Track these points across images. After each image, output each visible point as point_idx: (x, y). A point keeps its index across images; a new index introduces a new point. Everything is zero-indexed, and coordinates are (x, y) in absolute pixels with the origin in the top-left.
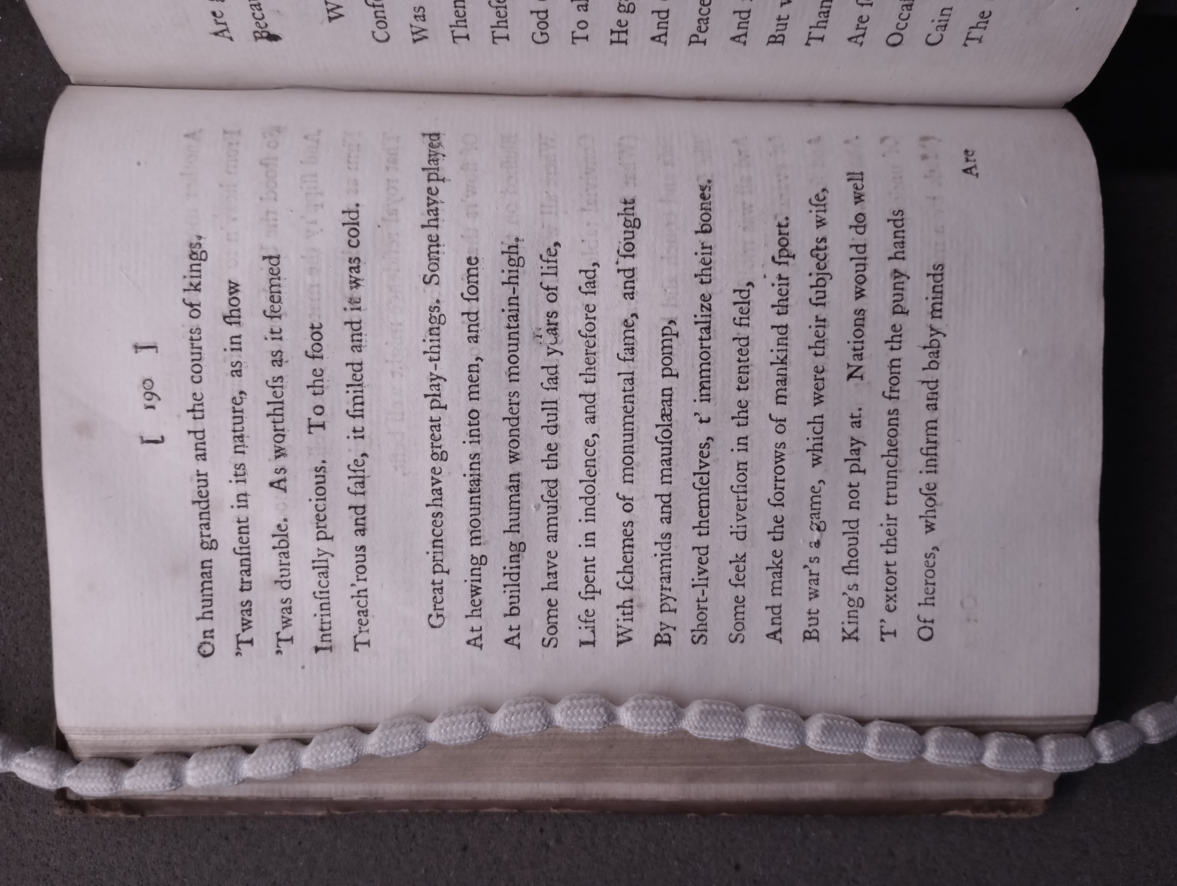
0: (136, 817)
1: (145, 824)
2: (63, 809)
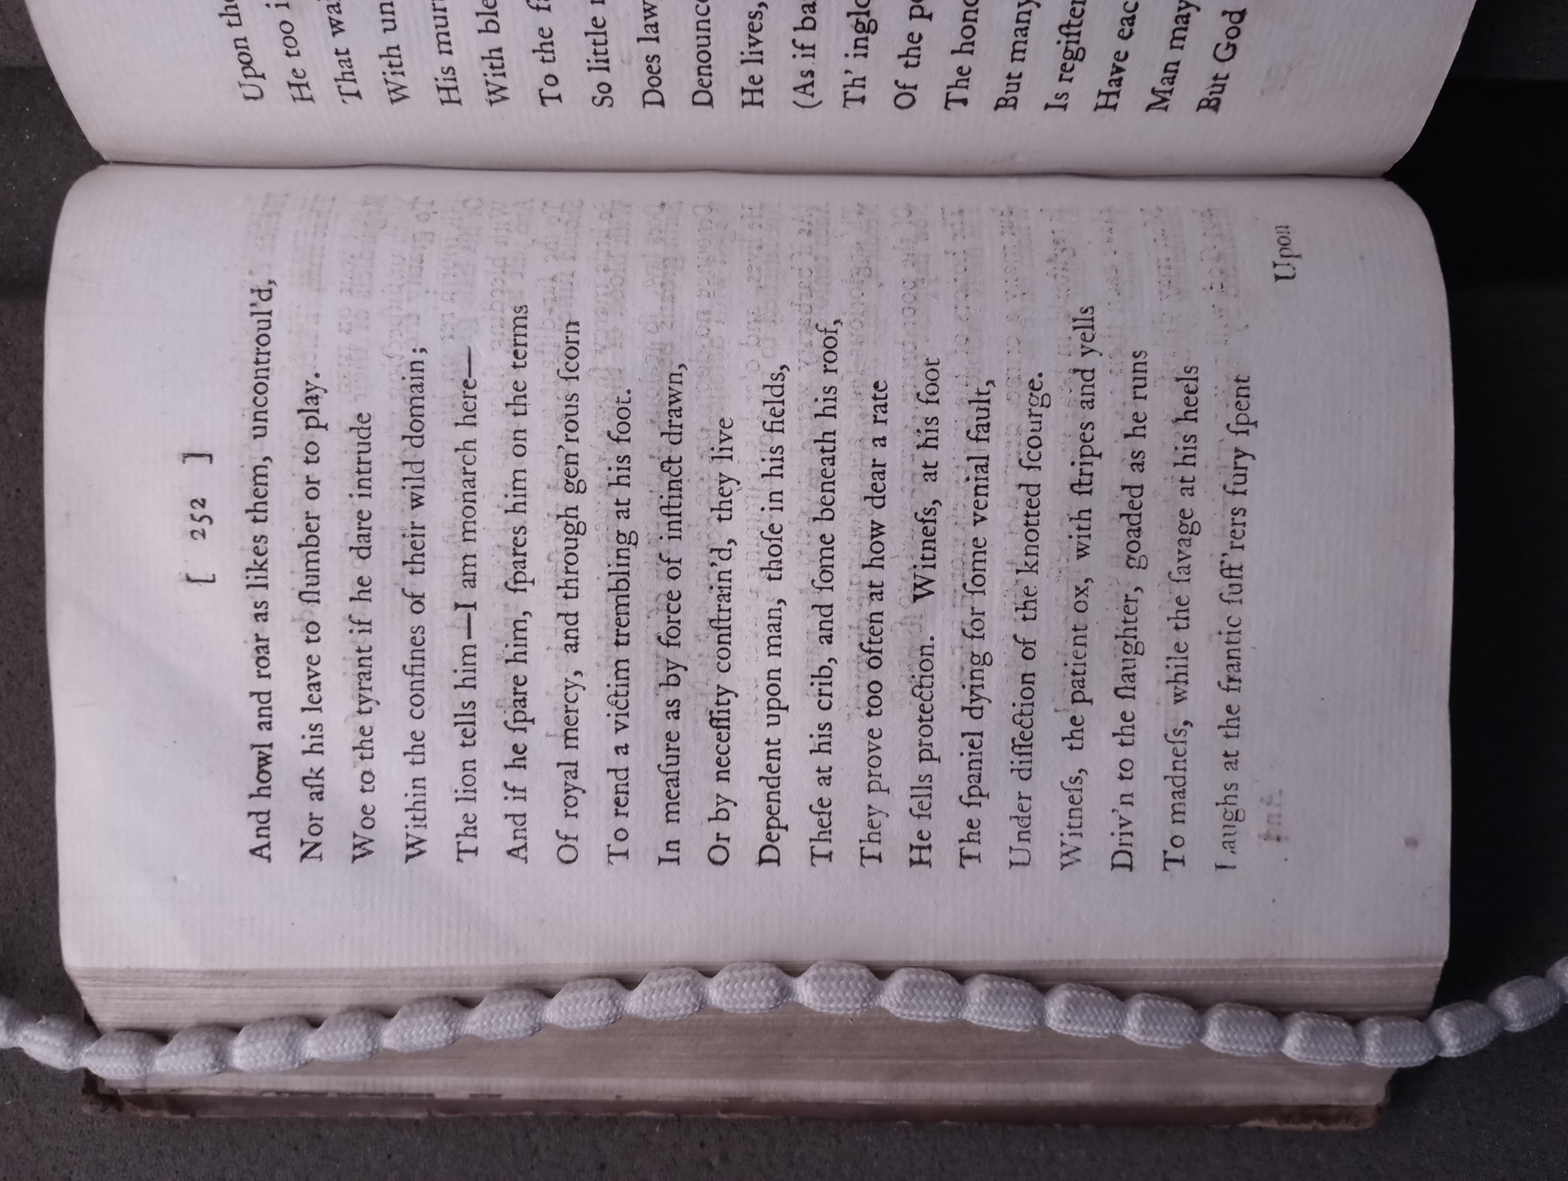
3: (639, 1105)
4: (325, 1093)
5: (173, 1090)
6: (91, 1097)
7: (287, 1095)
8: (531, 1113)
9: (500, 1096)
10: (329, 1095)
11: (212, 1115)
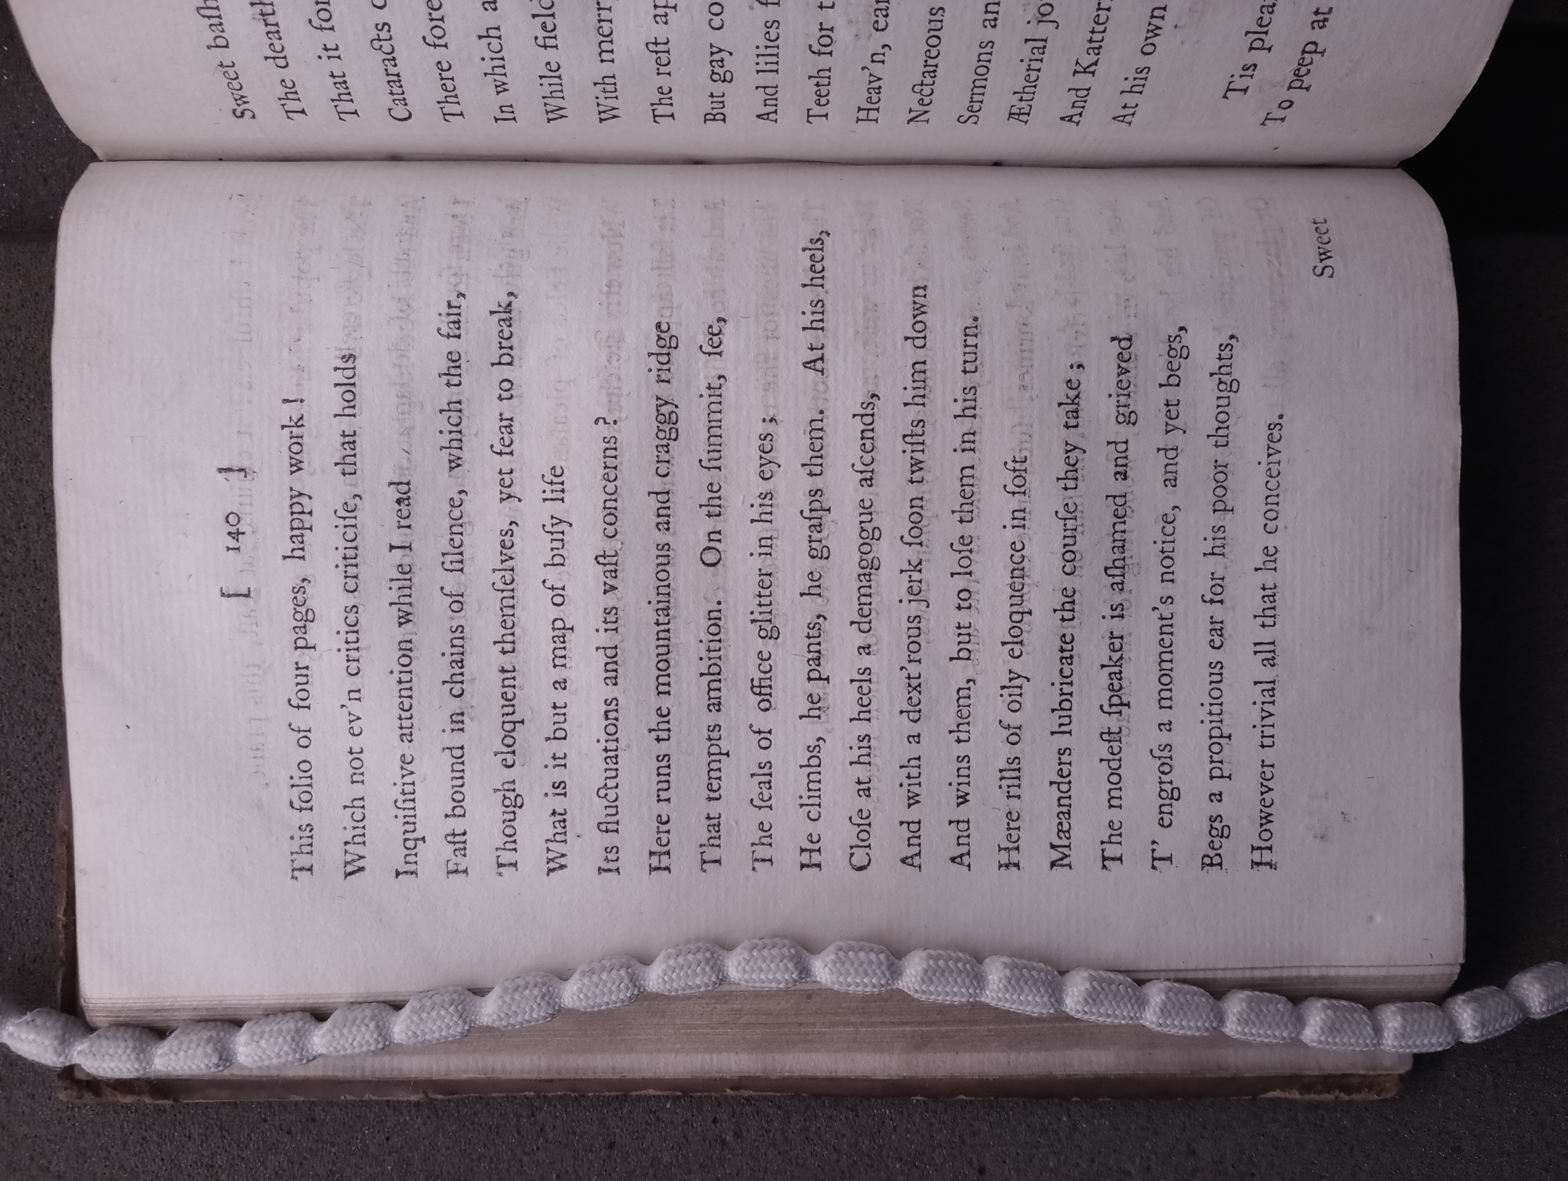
0: (167, 1103)
1: (180, 1113)
2: (69, 1092)
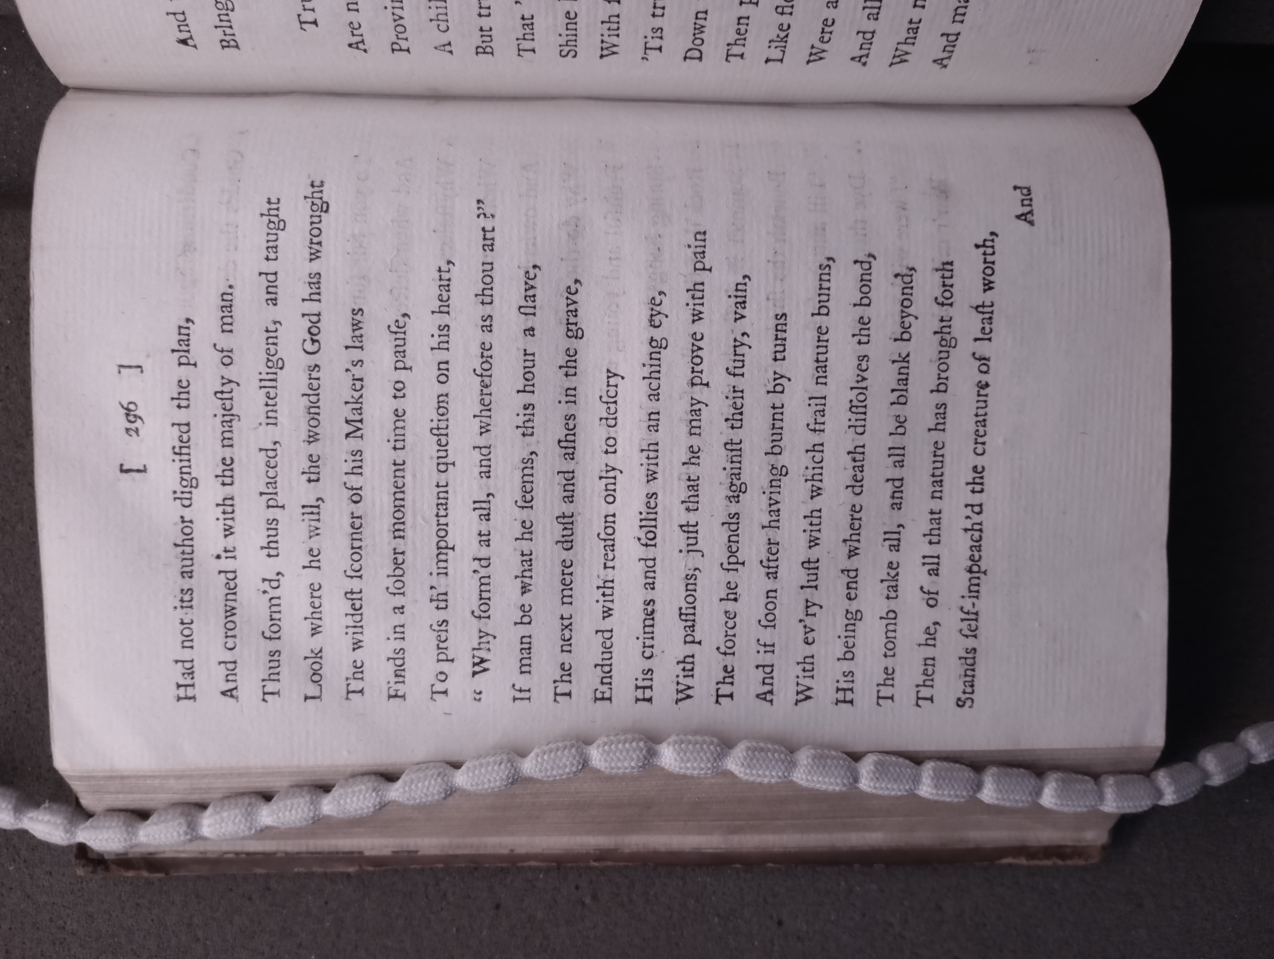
3: (528, 857)
4: (275, 853)
5: (150, 854)
6: (83, 862)
7: (244, 856)
8: (441, 866)
9: (417, 852)
10: (278, 855)
11: (182, 873)
